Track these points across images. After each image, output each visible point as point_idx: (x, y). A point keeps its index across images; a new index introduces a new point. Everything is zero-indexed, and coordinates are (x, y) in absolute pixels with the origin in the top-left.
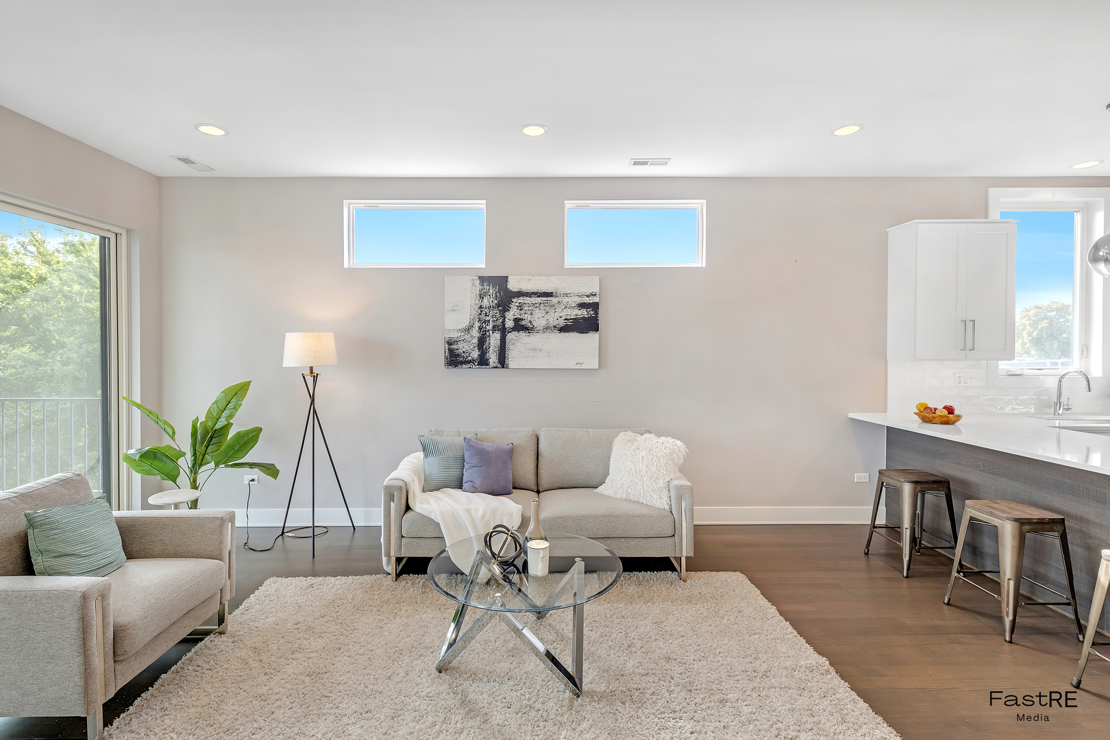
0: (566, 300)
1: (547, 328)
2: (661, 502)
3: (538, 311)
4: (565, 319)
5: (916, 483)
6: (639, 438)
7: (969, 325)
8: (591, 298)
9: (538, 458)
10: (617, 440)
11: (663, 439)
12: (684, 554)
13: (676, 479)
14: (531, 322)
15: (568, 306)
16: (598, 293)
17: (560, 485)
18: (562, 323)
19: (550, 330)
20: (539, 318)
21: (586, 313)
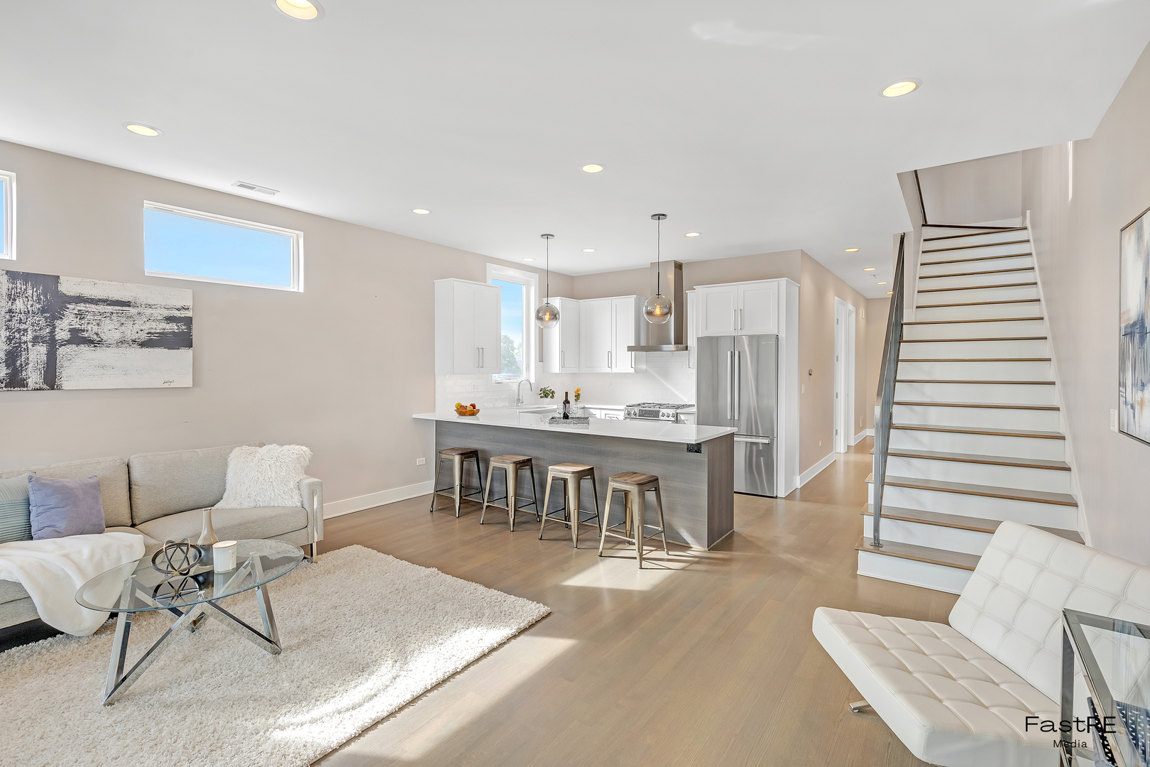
0: (149, 311)
1: (122, 342)
2: (293, 501)
3: (108, 321)
4: (148, 333)
5: (461, 454)
6: (260, 450)
7: (481, 350)
8: (182, 312)
9: (130, 488)
10: (232, 455)
11: (286, 447)
12: (316, 540)
13: (305, 478)
14: (97, 334)
15: (153, 318)
16: (191, 307)
17: (165, 512)
18: (144, 337)
19: (126, 345)
20: (110, 331)
21: (176, 327)
